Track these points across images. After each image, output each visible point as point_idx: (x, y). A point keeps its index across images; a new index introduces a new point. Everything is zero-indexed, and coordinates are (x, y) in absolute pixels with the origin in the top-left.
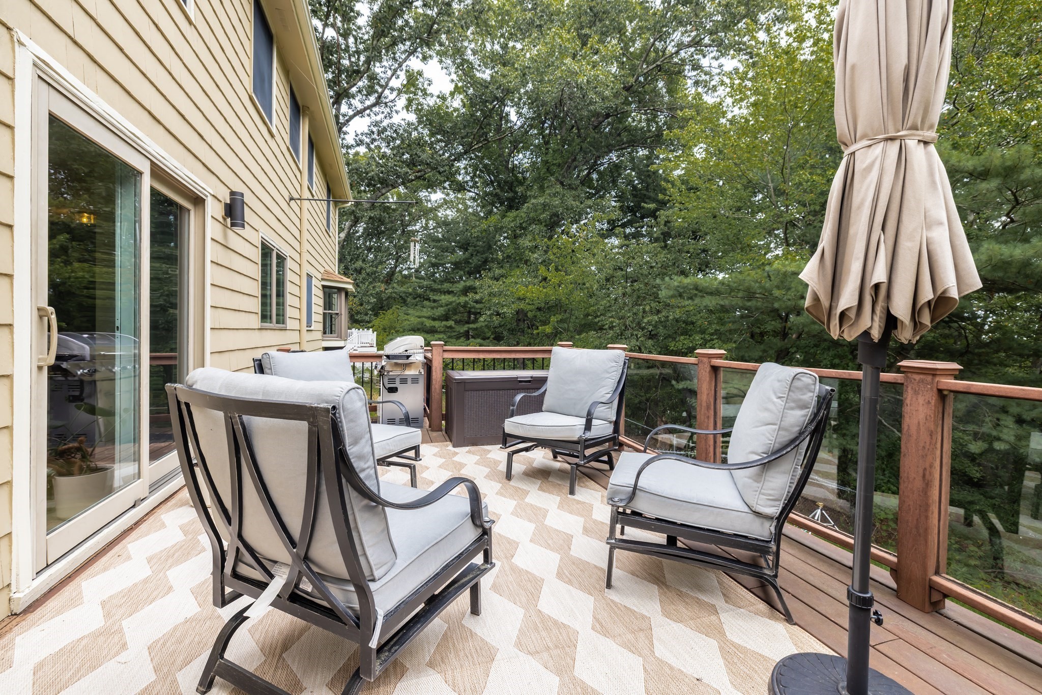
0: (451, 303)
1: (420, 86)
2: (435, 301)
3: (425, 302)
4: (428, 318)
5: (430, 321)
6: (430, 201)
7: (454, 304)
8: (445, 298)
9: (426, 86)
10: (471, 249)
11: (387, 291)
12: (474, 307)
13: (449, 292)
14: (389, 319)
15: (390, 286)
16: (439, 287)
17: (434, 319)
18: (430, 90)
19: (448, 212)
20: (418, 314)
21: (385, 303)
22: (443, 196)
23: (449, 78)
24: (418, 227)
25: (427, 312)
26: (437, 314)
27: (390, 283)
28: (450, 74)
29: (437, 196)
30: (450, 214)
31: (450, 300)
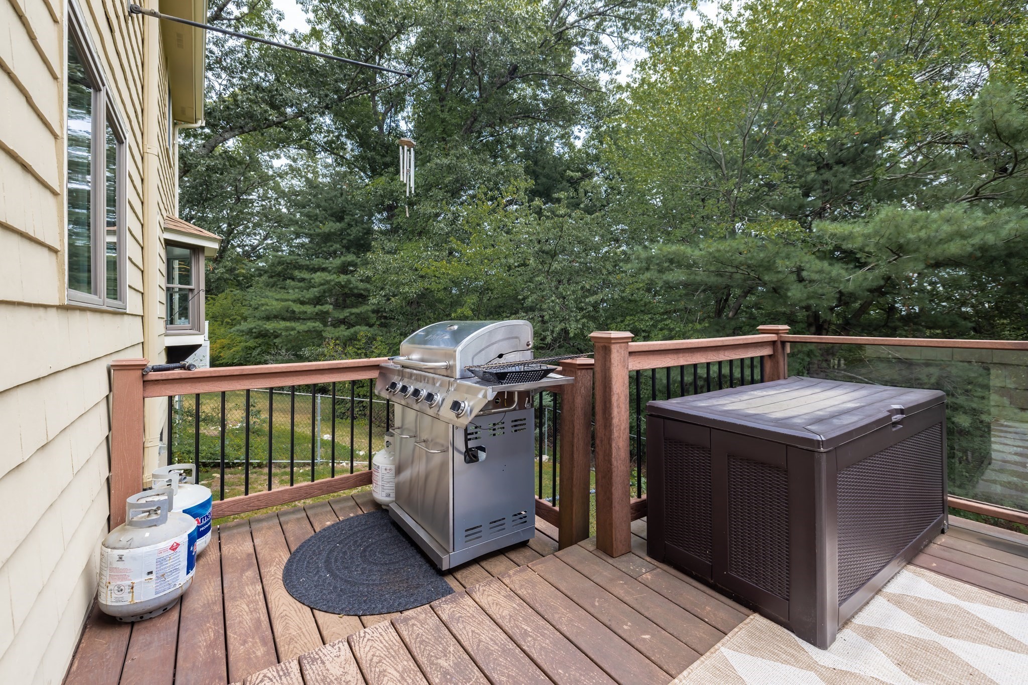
0: (328, 282)
1: (267, 18)
2: (302, 280)
3: (288, 281)
4: (294, 301)
5: (299, 305)
6: (272, 167)
7: (333, 283)
8: (318, 277)
9: (274, 20)
10: (347, 219)
11: (216, 271)
12: (357, 288)
13: (324, 270)
14: (221, 305)
15: (221, 265)
16: (308, 263)
17: (302, 303)
18: (281, 25)
19: (295, 182)
20: (278, 296)
21: (214, 285)
22: (290, 162)
23: (305, 16)
24: (254, 196)
25: (293, 294)
26: (308, 296)
27: (220, 262)
28: (307, 11)
29: (281, 163)
30: (298, 184)
31: (328, 278)
